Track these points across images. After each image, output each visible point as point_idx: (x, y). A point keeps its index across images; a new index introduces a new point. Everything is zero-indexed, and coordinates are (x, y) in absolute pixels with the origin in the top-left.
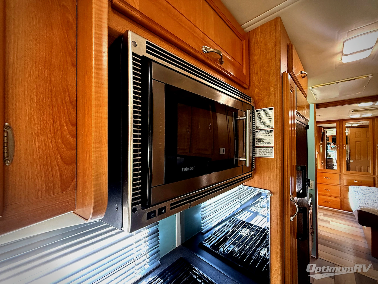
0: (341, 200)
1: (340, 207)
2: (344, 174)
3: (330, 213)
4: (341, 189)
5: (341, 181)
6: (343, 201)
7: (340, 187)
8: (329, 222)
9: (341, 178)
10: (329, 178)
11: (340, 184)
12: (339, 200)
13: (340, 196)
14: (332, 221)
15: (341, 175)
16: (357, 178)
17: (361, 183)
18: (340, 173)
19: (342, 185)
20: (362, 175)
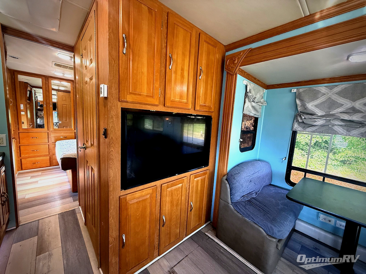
0: (50, 157)
1: (49, 164)
2: (52, 131)
3: (40, 173)
4: (50, 147)
5: (49, 139)
6: (51, 157)
7: (49, 145)
8: (37, 182)
9: (49, 136)
10: (36, 138)
11: (48, 142)
12: (48, 157)
13: (49, 154)
14: (40, 180)
15: (49, 133)
16: (63, 134)
17: (66, 138)
18: (48, 131)
19: (50, 142)
20: (66, 131)
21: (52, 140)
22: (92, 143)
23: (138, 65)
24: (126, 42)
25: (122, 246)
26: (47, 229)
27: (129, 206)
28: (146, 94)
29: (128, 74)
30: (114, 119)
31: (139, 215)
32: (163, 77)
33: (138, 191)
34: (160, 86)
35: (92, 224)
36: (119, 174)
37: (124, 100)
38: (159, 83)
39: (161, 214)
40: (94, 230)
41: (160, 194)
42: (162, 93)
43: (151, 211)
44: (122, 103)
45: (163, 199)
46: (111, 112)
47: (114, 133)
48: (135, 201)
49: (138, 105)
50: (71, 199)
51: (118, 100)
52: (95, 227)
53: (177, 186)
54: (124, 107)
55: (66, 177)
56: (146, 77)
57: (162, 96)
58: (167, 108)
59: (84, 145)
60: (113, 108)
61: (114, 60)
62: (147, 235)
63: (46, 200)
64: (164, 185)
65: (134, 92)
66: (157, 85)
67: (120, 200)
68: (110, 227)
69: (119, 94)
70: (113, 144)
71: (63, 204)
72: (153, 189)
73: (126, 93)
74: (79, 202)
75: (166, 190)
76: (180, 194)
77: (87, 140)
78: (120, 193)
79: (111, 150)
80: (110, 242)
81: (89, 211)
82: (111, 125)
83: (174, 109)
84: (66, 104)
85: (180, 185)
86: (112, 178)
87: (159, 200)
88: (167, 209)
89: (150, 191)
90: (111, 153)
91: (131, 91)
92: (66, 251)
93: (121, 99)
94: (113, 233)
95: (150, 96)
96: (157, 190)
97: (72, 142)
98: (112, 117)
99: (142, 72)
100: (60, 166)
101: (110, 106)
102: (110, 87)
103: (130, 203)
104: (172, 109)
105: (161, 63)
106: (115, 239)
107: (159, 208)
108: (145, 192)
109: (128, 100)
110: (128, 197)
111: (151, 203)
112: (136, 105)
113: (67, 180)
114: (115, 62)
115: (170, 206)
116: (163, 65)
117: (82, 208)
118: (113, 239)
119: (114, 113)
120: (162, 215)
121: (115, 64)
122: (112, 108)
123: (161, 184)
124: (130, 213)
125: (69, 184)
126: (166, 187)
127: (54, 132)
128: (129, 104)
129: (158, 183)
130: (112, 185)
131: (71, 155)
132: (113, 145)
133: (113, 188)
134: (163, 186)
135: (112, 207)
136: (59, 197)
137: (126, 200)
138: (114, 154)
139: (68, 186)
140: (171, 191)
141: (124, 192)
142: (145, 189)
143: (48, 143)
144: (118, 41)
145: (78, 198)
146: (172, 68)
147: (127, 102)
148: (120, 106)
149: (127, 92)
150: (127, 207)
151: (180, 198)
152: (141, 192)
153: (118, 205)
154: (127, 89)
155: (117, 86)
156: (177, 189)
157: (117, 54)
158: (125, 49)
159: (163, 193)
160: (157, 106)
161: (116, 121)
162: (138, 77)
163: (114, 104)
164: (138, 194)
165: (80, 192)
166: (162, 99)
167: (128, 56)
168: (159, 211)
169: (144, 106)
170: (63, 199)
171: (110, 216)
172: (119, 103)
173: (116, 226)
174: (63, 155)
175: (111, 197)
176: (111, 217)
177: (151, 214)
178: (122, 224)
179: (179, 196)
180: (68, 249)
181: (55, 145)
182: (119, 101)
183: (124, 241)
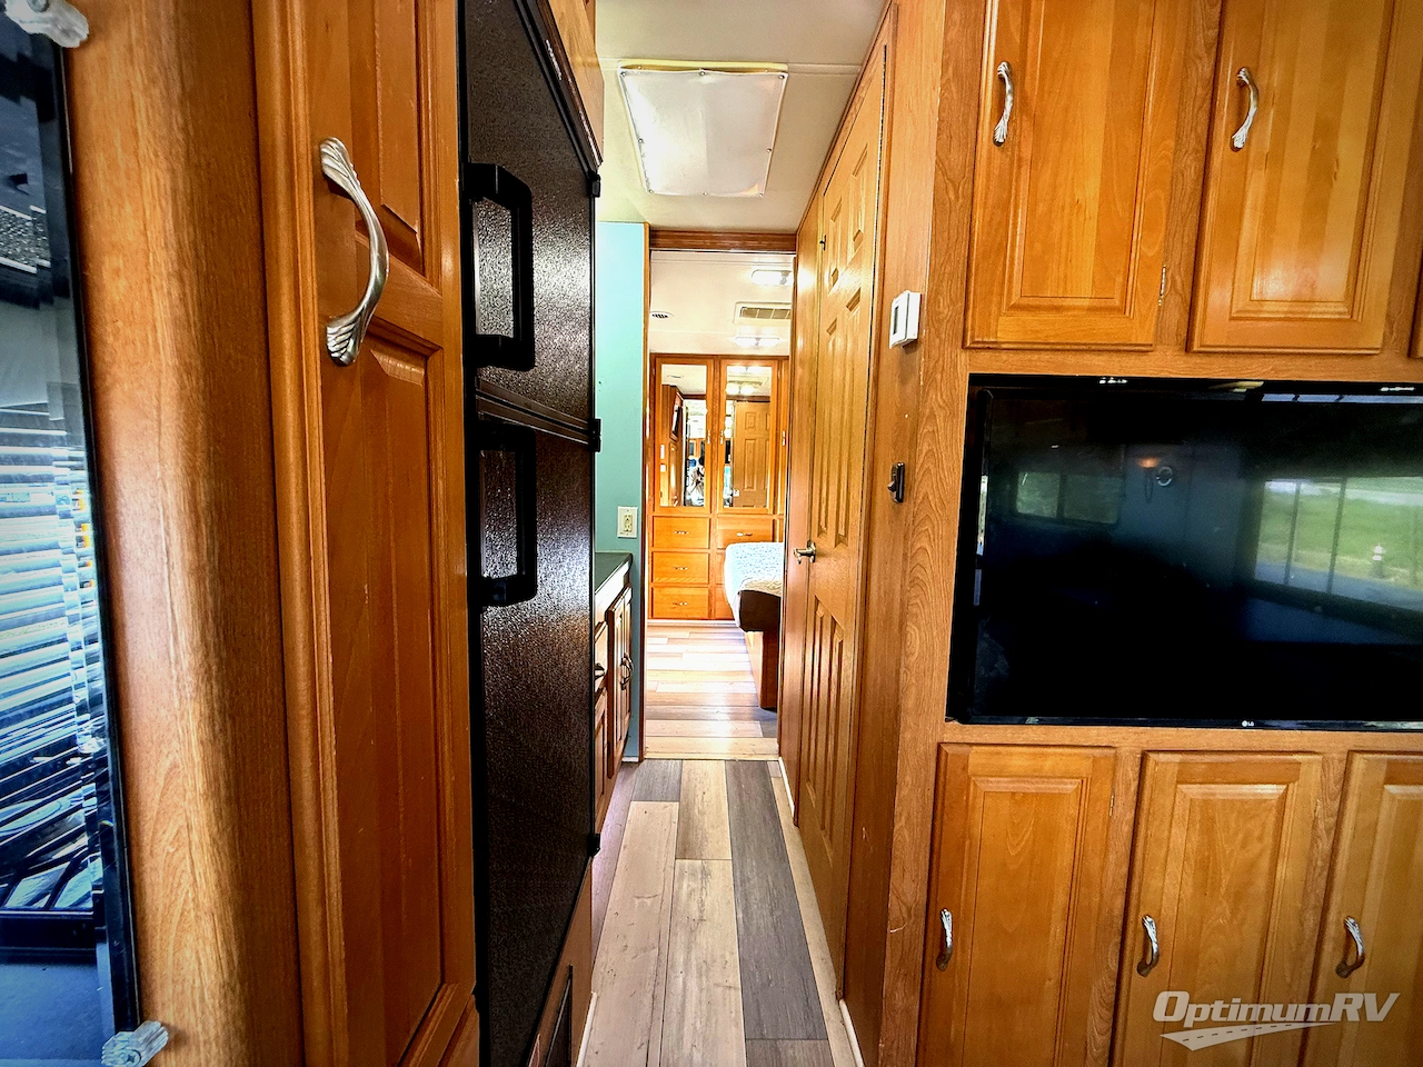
0: (709, 590)
1: (706, 611)
4: (711, 560)
5: (712, 537)
6: (713, 593)
7: (709, 555)
9: (712, 529)
10: (685, 532)
11: (709, 548)
12: (705, 592)
13: (709, 580)
14: (687, 652)
15: (712, 520)
16: (744, 526)
17: (750, 538)
18: (711, 516)
19: (713, 548)
20: (752, 516)
21: (718, 542)
22: (842, 532)
23: (1056, 175)
24: (1013, 92)
25: (936, 955)
26: (700, 793)
27: (975, 798)
28: (1086, 303)
29: (1007, 225)
30: (940, 421)
31: (1018, 854)
32: (1188, 205)
33: (1018, 745)
34: (1166, 251)
35: (823, 828)
36: (942, 651)
37: (986, 340)
38: (1162, 235)
39: (1134, 901)
40: (830, 854)
41: (1132, 797)
42: (1174, 282)
43: (1078, 858)
44: (974, 353)
45: (1150, 829)
46: (928, 394)
47: (934, 479)
48: (1004, 785)
49: (1046, 356)
50: (756, 727)
51: (960, 344)
52: (831, 838)
53: (1246, 789)
54: (984, 368)
55: (745, 657)
56: (1093, 224)
57: (1175, 300)
58: (1205, 360)
59: (809, 546)
60: (939, 377)
61: (953, 182)
62: (1054, 974)
63: (698, 710)
64: (1162, 757)
65: (1032, 301)
66: (1148, 247)
67: (943, 758)
68: (895, 853)
69: (965, 319)
70: (927, 522)
71: (736, 735)
72: (1095, 760)
73: (994, 308)
74: (780, 743)
75: (1171, 790)
76: (1268, 840)
77: (820, 527)
78: (943, 730)
79: (919, 546)
80: (891, 918)
81: (811, 777)
82: (925, 448)
83: (1248, 361)
84: (753, 436)
85: (1271, 790)
86: (914, 658)
87: (1126, 829)
88: (1171, 889)
89: (1079, 763)
90: (920, 558)
91: (1015, 300)
92: (743, 882)
93: (972, 337)
94: (907, 887)
95: (1111, 309)
96: (1119, 774)
97: (765, 549)
98: (933, 416)
99: (1077, 205)
100: (737, 621)
101: (926, 373)
102: (933, 295)
103: (983, 787)
104: (1231, 362)
105: (1178, 138)
106: (909, 910)
107: (1125, 870)
108: (1052, 761)
109: (1002, 337)
110: (976, 758)
111: (1080, 822)
112: (1035, 357)
113: (747, 667)
114: (956, 192)
115: (1190, 881)
116: (1193, 142)
117: (788, 764)
118: (904, 909)
119: (939, 399)
120: (1142, 914)
121: (957, 198)
122: (935, 379)
123: (1139, 751)
124: (976, 831)
125: (751, 678)
126: (1172, 771)
127: (724, 518)
128: (1004, 356)
129: (1128, 739)
130: (913, 690)
131: (765, 583)
132: (928, 526)
133: (918, 705)
134: (1157, 764)
135: (908, 778)
136: (727, 710)
137: (965, 768)
138: (928, 566)
139: (751, 687)
140: (1207, 803)
141: (956, 732)
142: (1054, 746)
143: (709, 551)
144: (974, 103)
145: (776, 728)
146: (1248, 142)
147: (993, 348)
148: (966, 365)
149: (999, 309)
150: (967, 798)
151: (1265, 864)
152: (1035, 754)
153: (932, 779)
154: (1002, 289)
155: (959, 286)
156: (1243, 802)
157: (969, 158)
158: (1003, 125)
159: (1151, 799)
160: (1141, 351)
161: (945, 429)
162: (1056, 228)
163: (941, 362)
164: (1019, 760)
165: (785, 713)
166: (1175, 317)
167: (1013, 154)
168: (1123, 885)
169: (1071, 359)
170: (736, 719)
171: (897, 810)
172: (963, 357)
173: (917, 860)
174: (745, 582)
175: (906, 736)
176: (901, 815)
177: (1077, 878)
178: (944, 864)
179: (1255, 848)
180: (749, 880)
181: (724, 555)
182: (963, 347)
183: (949, 940)
